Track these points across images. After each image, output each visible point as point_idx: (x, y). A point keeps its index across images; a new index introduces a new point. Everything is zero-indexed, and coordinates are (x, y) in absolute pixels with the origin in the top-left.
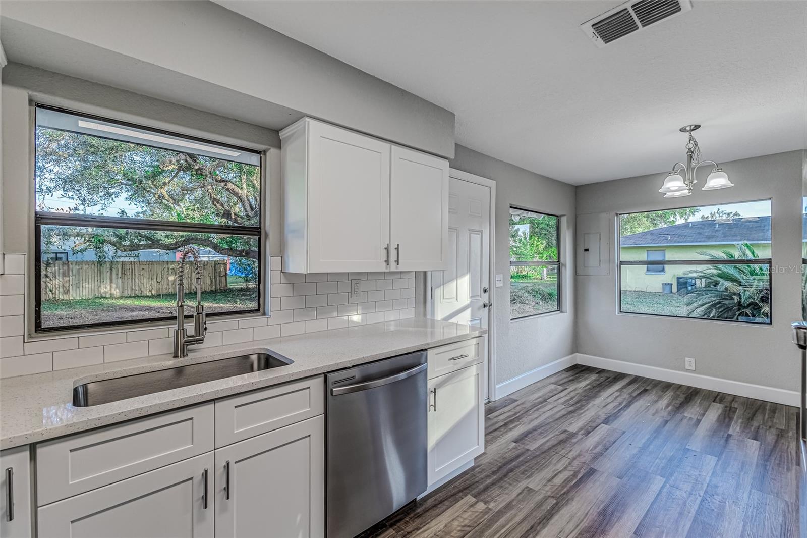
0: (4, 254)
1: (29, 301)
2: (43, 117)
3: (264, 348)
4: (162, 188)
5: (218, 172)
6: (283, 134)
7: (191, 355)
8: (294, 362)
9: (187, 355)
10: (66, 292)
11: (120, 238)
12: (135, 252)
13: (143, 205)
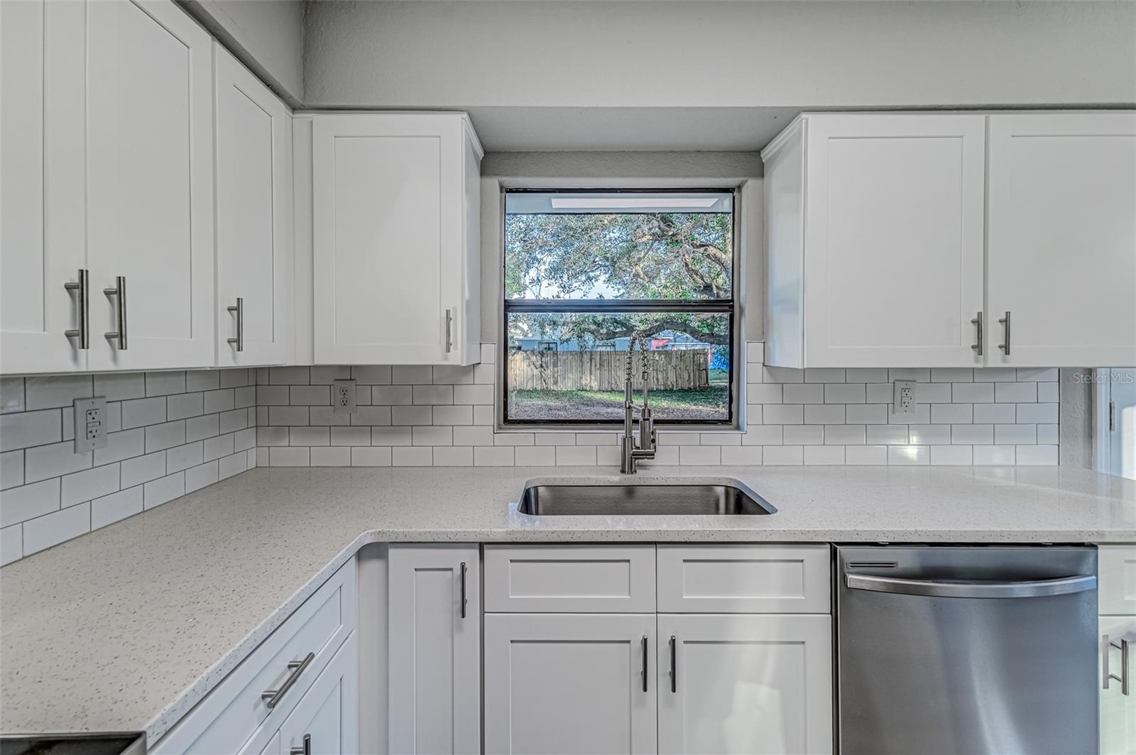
0: (481, 344)
1: (499, 391)
2: (513, 201)
3: (735, 480)
4: (636, 265)
5: (697, 236)
6: (765, 155)
7: (640, 472)
8: (777, 511)
9: (635, 471)
10: (556, 383)
11: (598, 325)
12: (611, 340)
13: (619, 287)
